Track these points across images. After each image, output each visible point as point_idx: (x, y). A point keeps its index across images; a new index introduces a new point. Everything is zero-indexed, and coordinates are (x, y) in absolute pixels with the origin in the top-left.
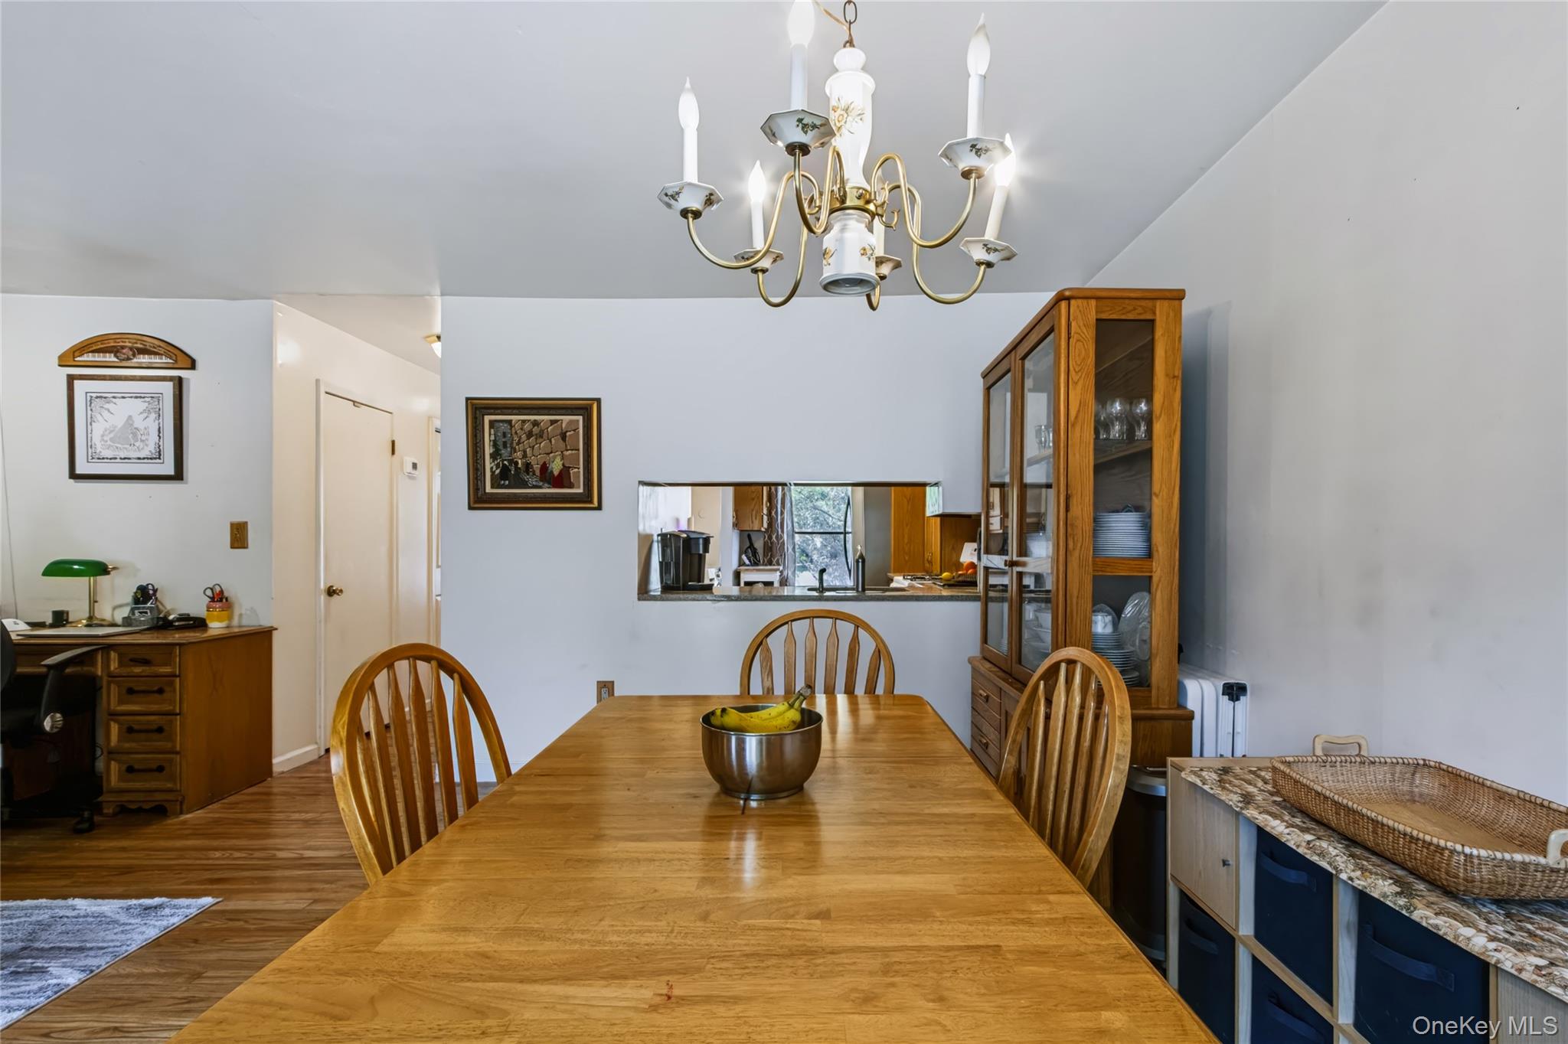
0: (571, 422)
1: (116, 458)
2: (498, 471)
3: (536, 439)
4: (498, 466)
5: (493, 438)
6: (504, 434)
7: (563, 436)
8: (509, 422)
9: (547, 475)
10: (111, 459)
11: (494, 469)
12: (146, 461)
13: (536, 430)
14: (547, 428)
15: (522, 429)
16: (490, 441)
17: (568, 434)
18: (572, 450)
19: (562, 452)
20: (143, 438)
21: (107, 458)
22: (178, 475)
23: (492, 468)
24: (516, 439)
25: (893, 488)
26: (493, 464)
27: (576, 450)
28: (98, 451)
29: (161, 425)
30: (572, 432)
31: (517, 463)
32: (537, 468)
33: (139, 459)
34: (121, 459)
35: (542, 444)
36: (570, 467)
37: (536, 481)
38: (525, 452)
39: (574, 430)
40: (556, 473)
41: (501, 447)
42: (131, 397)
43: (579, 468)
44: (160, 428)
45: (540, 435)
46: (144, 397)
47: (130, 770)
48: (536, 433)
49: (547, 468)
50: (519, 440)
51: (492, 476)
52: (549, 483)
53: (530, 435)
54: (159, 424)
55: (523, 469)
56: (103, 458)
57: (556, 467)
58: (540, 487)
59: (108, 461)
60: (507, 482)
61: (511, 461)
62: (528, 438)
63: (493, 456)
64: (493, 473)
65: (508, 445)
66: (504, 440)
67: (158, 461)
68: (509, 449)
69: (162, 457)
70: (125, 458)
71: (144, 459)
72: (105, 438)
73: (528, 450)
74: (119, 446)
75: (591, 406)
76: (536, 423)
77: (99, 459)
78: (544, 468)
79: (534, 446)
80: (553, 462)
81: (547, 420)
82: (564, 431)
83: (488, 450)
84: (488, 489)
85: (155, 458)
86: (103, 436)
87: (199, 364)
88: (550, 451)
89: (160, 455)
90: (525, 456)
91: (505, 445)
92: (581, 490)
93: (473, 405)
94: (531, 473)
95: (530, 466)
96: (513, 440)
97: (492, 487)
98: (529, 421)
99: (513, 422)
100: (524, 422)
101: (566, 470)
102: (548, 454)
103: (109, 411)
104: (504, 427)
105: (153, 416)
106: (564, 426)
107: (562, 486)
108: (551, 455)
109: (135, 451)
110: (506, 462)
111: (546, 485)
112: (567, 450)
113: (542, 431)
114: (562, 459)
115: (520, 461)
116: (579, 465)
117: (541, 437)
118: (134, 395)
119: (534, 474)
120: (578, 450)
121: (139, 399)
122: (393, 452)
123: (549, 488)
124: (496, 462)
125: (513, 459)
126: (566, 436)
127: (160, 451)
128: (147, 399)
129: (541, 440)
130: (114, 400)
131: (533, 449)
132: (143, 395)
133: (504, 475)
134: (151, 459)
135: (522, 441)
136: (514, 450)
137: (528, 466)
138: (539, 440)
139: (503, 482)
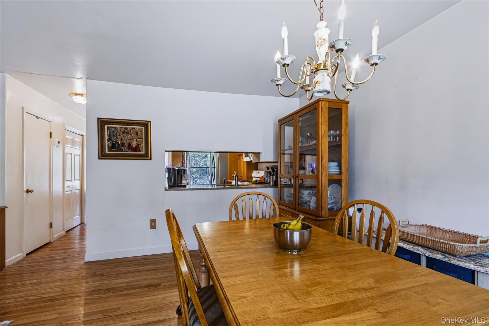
0: (139, 129)
2: (111, 145)
3: (126, 134)
4: (110, 143)
5: (108, 133)
6: (113, 132)
7: (137, 134)
8: (116, 128)
9: (131, 147)
11: (109, 144)
13: (126, 131)
14: (131, 131)
15: (120, 130)
16: (107, 134)
17: (138, 133)
18: (140, 139)
19: (136, 139)
23: (108, 144)
24: (118, 134)
25: (229, 153)
26: (109, 143)
27: (142, 139)
30: (140, 132)
31: (118, 143)
32: (126, 144)
35: (128, 136)
36: (140, 145)
37: (126, 149)
38: (122, 139)
39: (141, 132)
40: (134, 147)
41: (112, 137)
43: (143, 145)
45: (128, 133)
48: (126, 132)
49: (131, 145)
50: (119, 135)
52: (131, 150)
53: (123, 133)
55: (121, 145)
57: (134, 144)
58: (128, 151)
60: (114, 149)
61: (116, 142)
63: (109, 140)
65: (115, 136)
66: (113, 134)
68: (115, 138)
73: (123, 138)
75: (148, 123)
76: (126, 129)
78: (129, 145)
79: (125, 137)
80: (133, 143)
81: (131, 128)
82: (137, 132)
83: (107, 137)
84: (107, 152)
88: (131, 139)
90: (122, 140)
91: (114, 136)
92: (144, 153)
93: (101, 121)
94: (124, 147)
95: (124, 144)
96: (117, 134)
97: (108, 151)
98: (123, 127)
99: (117, 128)
100: (121, 128)
101: (138, 146)
102: (131, 140)
104: (113, 129)
106: (137, 130)
107: (136, 151)
108: (132, 140)
110: (114, 142)
111: (130, 151)
112: (138, 139)
113: (128, 132)
114: (136, 142)
115: (120, 142)
116: (143, 144)
119: (125, 147)
120: (143, 139)
122: (51, 137)
123: (131, 152)
124: (110, 142)
125: (117, 141)
126: (138, 134)
129: (128, 135)
131: (125, 138)
133: (113, 147)
135: (120, 135)
136: (117, 138)
137: (123, 144)
138: (127, 135)
139: (112, 149)
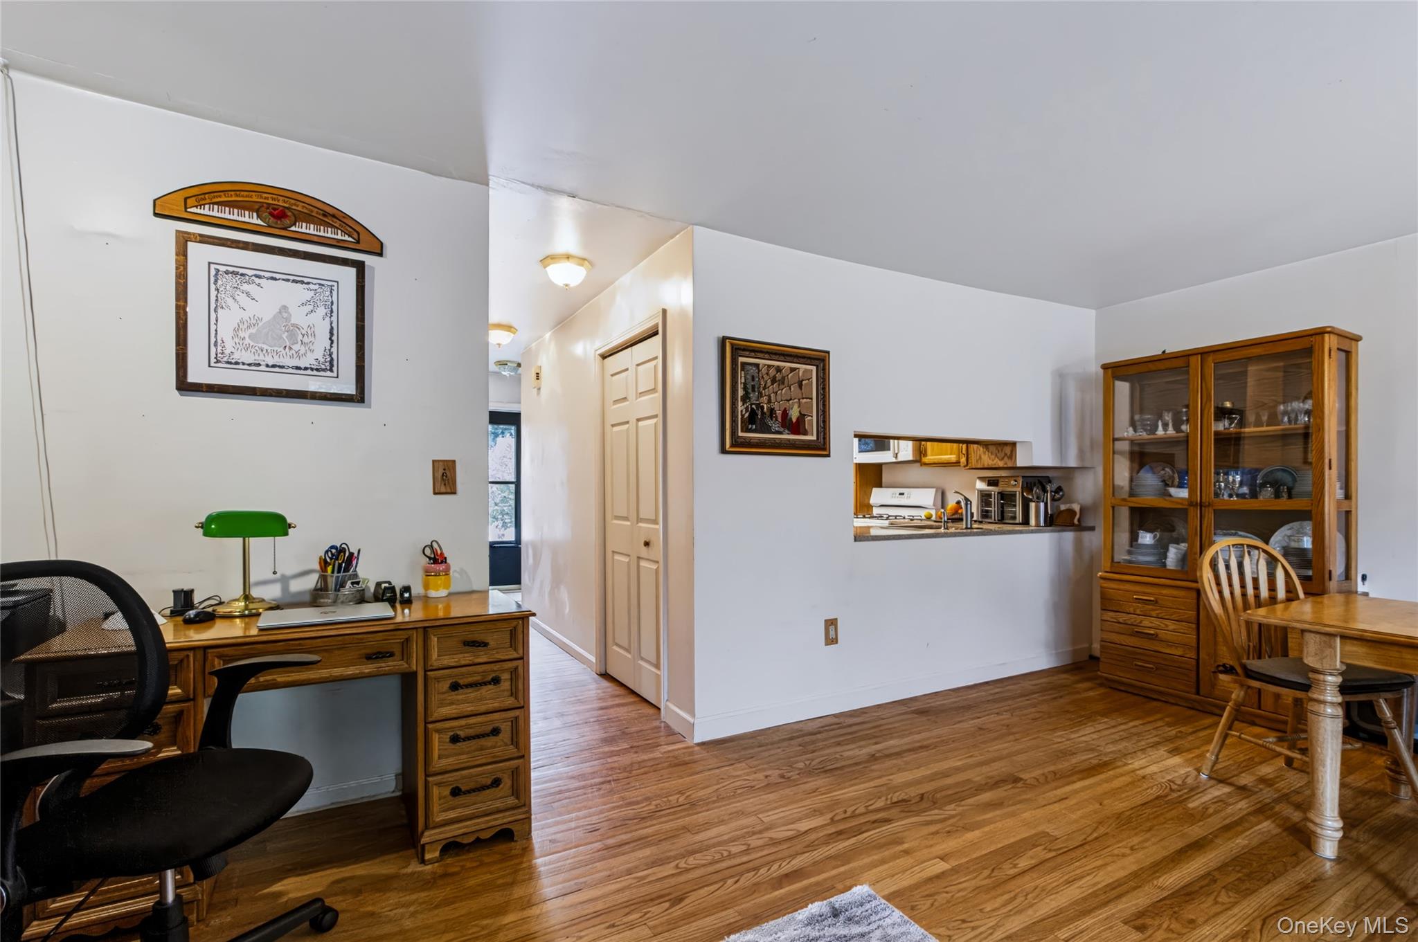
0: (806, 371)
1: (259, 365)
2: (747, 415)
3: (779, 385)
4: (747, 409)
5: (743, 381)
6: (753, 378)
7: (800, 386)
8: (757, 365)
9: (787, 421)
10: (250, 365)
11: (744, 412)
12: (309, 372)
13: (779, 376)
14: (788, 375)
15: (767, 374)
16: (742, 383)
17: (804, 382)
18: (807, 398)
20: (306, 340)
21: (244, 364)
22: (359, 397)
23: (742, 411)
24: (763, 383)
28: (227, 352)
29: (335, 325)
30: (807, 381)
31: (763, 407)
32: (779, 413)
33: (298, 368)
34: (267, 366)
35: (783, 391)
38: (770, 397)
39: (809, 379)
40: (794, 420)
41: (750, 391)
42: (288, 280)
44: (332, 329)
45: (782, 381)
46: (308, 283)
47: (456, 792)
48: (779, 380)
49: (787, 414)
50: (765, 385)
51: (742, 419)
52: (789, 430)
53: (774, 380)
54: (331, 323)
55: (768, 414)
56: (237, 363)
57: (794, 414)
58: (780, 433)
59: (246, 367)
60: (754, 427)
61: (758, 405)
62: (772, 384)
63: (744, 399)
64: (743, 416)
65: (756, 389)
66: (753, 383)
67: (328, 373)
68: (757, 393)
69: (335, 369)
70: (274, 366)
71: (306, 369)
72: (242, 334)
73: (772, 395)
74: (265, 347)
75: (824, 357)
76: (779, 370)
77: (228, 363)
78: (785, 413)
79: (777, 392)
80: (792, 408)
81: (788, 367)
82: (801, 379)
83: (740, 393)
84: (739, 433)
85: (324, 370)
86: (236, 330)
87: (388, 250)
88: (789, 398)
89: (332, 366)
90: (769, 401)
91: (753, 387)
92: (814, 438)
93: (732, 345)
96: (760, 384)
98: (773, 366)
99: (761, 366)
100: (769, 366)
101: (802, 417)
102: (788, 401)
103: (248, 294)
104: (753, 370)
105: (322, 311)
106: (801, 374)
107: (798, 433)
108: (791, 402)
109: (291, 357)
110: (753, 406)
111: (787, 431)
112: (804, 398)
113: (783, 378)
114: (799, 407)
115: (765, 406)
116: (812, 413)
117: (783, 383)
118: (292, 278)
119: (776, 420)
120: (811, 399)
121: (299, 285)
123: (788, 434)
125: (759, 404)
126: (803, 385)
127: (332, 360)
128: (311, 286)
129: (783, 387)
130: (257, 280)
131: (776, 395)
132: (306, 280)
134: (317, 370)
135: (767, 386)
136: (761, 395)
137: (772, 411)
138: (781, 387)
139: (750, 426)
